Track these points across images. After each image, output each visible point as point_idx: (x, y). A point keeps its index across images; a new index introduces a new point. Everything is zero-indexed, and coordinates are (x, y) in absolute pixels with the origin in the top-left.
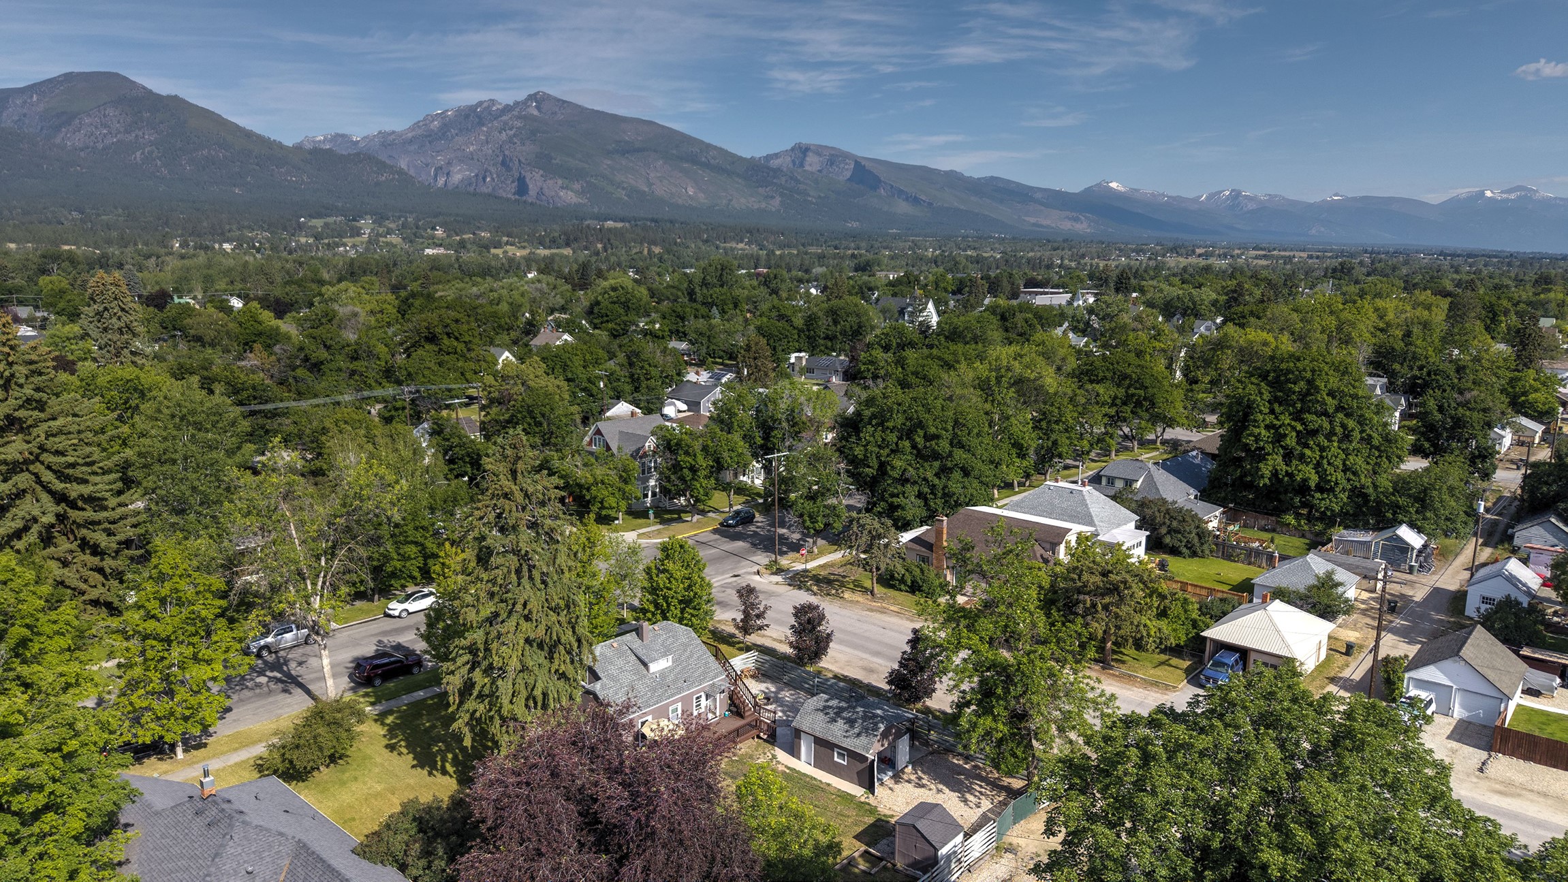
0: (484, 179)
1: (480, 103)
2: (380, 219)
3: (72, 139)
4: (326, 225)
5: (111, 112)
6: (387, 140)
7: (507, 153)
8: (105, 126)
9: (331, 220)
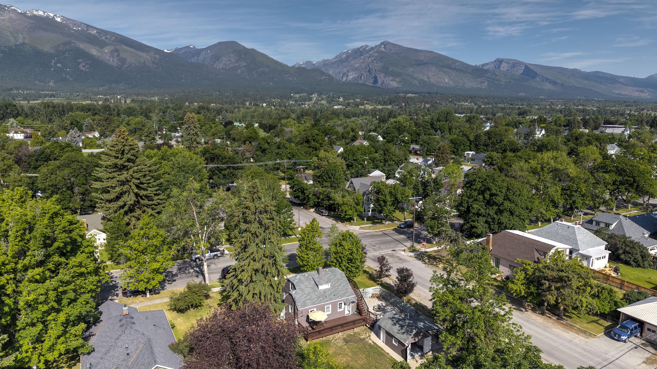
0: (361, 77)
1: (362, 47)
2: (320, 94)
3: (219, 66)
4: (300, 96)
5: (232, 55)
6: (326, 63)
7: (371, 67)
8: (229, 60)
9: (302, 95)
